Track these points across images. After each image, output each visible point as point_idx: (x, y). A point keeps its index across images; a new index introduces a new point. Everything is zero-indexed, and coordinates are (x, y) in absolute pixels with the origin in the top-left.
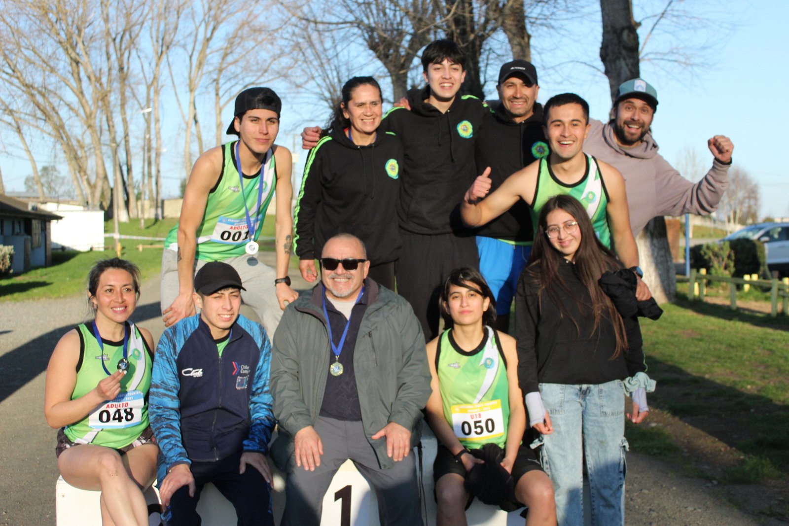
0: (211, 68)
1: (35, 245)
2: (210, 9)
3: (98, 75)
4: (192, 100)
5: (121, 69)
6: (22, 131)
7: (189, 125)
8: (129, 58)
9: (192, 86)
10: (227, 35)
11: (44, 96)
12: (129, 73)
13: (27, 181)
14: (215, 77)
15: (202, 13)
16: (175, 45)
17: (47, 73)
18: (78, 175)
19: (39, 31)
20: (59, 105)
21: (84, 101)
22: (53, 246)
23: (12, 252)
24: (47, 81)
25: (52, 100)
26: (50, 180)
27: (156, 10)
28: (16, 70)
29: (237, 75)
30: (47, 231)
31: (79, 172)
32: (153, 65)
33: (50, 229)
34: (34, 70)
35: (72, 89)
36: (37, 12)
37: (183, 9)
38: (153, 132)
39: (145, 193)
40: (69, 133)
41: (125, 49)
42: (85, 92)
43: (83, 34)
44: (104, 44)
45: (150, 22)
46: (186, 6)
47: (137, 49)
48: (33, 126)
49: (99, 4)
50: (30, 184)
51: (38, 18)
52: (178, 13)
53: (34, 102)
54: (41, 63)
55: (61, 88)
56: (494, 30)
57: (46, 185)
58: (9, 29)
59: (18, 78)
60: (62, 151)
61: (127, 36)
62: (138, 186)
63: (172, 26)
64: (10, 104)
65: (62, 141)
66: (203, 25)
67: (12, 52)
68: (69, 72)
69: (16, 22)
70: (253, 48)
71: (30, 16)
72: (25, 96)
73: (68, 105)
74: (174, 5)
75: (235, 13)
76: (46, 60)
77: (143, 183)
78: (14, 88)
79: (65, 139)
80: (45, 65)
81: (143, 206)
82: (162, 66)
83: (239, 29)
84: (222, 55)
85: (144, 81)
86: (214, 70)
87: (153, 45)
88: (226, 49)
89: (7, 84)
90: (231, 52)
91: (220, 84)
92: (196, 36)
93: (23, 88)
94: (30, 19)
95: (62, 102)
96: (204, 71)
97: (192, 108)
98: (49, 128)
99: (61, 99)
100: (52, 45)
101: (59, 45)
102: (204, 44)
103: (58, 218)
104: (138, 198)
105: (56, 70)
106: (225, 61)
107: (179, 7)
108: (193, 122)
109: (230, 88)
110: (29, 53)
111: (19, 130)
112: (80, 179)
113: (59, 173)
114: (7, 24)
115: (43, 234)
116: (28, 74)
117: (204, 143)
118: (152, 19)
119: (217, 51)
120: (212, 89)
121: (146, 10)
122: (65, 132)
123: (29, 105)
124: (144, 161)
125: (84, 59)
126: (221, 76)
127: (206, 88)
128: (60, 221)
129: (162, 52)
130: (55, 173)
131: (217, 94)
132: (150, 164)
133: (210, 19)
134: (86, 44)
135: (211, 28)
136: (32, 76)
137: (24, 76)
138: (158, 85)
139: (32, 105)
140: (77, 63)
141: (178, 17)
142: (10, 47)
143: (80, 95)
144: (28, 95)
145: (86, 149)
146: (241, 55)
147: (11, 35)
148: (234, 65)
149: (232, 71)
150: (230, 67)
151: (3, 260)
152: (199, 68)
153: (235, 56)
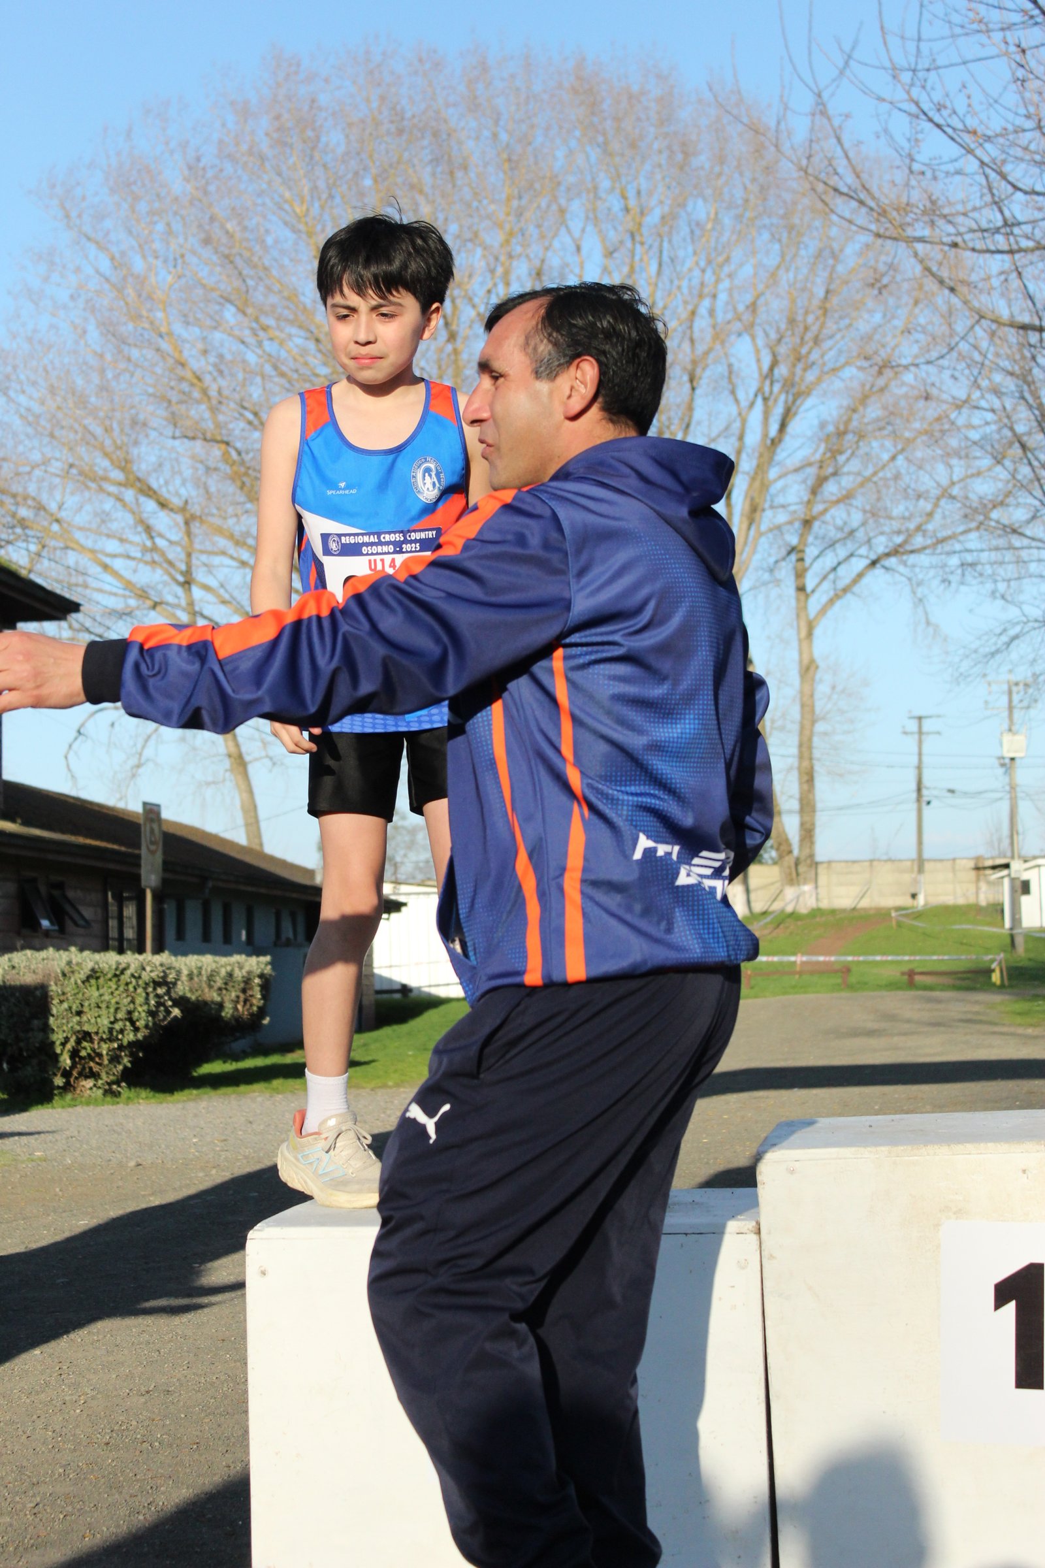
0: (782, 517)
2: (774, 363)
10: (823, 425)
14: (794, 541)
15: (756, 375)
22: (378, 987)
23: (268, 970)
29: (852, 532)
37: (706, 367)
46: (711, 356)
52: (691, 380)
66: (759, 401)
70: (893, 458)
74: (681, 356)
75: (843, 367)
83: (854, 410)
84: (810, 482)
86: (790, 523)
88: (822, 464)
90: (835, 474)
91: (808, 561)
92: (741, 438)
96: (763, 528)
102: (761, 455)
103: (394, 906)
106: (819, 498)
107: (694, 362)
109: (834, 569)
119: (797, 470)
120: (786, 571)
126: (810, 539)
127: (771, 571)
128: (394, 916)
131: (801, 589)
133: (777, 388)
135: (778, 411)
141: (693, 389)
146: (859, 479)
148: (842, 506)
149: (839, 522)
150: (833, 511)
151: (244, 991)
152: (751, 521)
153: (847, 482)
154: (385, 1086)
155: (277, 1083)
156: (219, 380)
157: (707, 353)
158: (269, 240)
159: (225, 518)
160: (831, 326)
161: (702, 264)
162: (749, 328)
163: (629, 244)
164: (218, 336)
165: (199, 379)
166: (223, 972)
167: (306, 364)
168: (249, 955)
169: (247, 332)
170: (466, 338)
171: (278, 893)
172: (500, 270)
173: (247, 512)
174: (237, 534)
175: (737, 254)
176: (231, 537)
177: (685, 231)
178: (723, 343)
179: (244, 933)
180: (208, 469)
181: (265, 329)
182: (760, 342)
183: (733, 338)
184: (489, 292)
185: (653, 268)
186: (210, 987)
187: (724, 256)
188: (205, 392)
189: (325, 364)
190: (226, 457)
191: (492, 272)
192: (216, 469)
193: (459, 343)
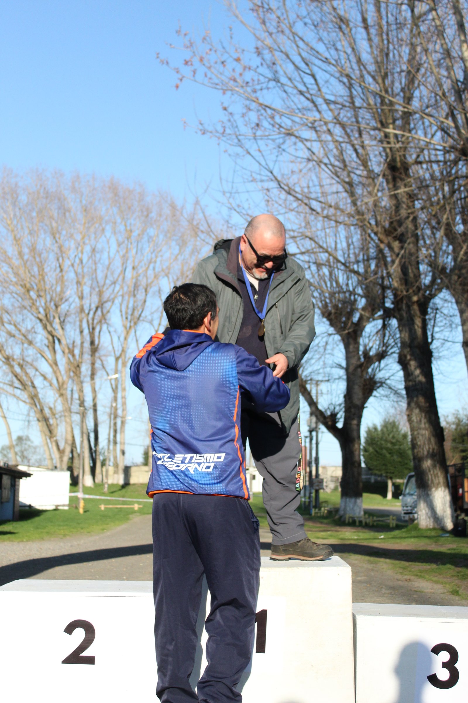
1: (4, 500)
3: (71, 346)
5: (92, 343)
8: (100, 332)
11: (21, 366)
12: (100, 347)
13: (3, 449)
16: (143, 320)
17: (26, 345)
18: (49, 441)
19: (20, 307)
20: (35, 376)
21: (58, 371)
22: (20, 504)
24: (26, 353)
25: (28, 371)
26: (23, 449)
27: (125, 289)
30: (17, 487)
31: (51, 438)
32: (122, 339)
33: (19, 485)
34: (14, 344)
35: (46, 360)
36: (21, 290)
37: (151, 287)
38: (119, 401)
39: (110, 460)
40: (42, 401)
41: (97, 323)
42: (59, 363)
43: (59, 309)
44: (78, 319)
45: (120, 299)
47: (108, 324)
48: (11, 394)
49: (74, 283)
50: (5, 452)
51: (19, 296)
52: (146, 290)
53: (12, 372)
54: (21, 337)
55: (37, 360)
56: (440, 290)
57: (20, 454)
60: (35, 419)
61: (99, 312)
62: (104, 453)
63: (140, 304)
65: (35, 409)
68: (45, 345)
71: (13, 294)
72: (5, 367)
73: (43, 375)
74: (143, 283)
76: (26, 334)
77: (109, 449)
79: (38, 407)
80: (24, 338)
81: (107, 471)
82: (129, 340)
85: (113, 354)
87: (122, 320)
93: (3, 359)
94: (14, 297)
95: (37, 373)
98: (24, 396)
99: (37, 370)
100: (31, 320)
101: (38, 321)
103: (27, 475)
104: (103, 464)
105: (34, 343)
107: (147, 285)
110: (11, 328)
112: (50, 445)
113: (32, 442)
115: (13, 490)
116: (9, 348)
118: (123, 296)
121: (118, 287)
122: (39, 400)
123: (8, 375)
124: (110, 427)
125: (59, 332)
128: (28, 478)
129: (130, 327)
130: (29, 443)
132: (115, 431)
134: (62, 319)
136: (12, 349)
137: (5, 348)
138: (125, 357)
139: (10, 375)
140: (53, 336)
141: (146, 295)
143: (54, 366)
144: (7, 366)
145: (57, 416)
154: (22, 541)
157: (152, 282)
161: (152, 250)
162: (167, 275)
163: (126, 242)
167: (8, 277)
170: (67, 272)
172: (80, 248)
175: (164, 248)
177: (146, 238)
178: (157, 279)
182: (171, 280)
183: (161, 278)
184: (76, 256)
185: (134, 251)
187: (159, 249)
189: (15, 277)
191: (77, 248)
193: (64, 273)
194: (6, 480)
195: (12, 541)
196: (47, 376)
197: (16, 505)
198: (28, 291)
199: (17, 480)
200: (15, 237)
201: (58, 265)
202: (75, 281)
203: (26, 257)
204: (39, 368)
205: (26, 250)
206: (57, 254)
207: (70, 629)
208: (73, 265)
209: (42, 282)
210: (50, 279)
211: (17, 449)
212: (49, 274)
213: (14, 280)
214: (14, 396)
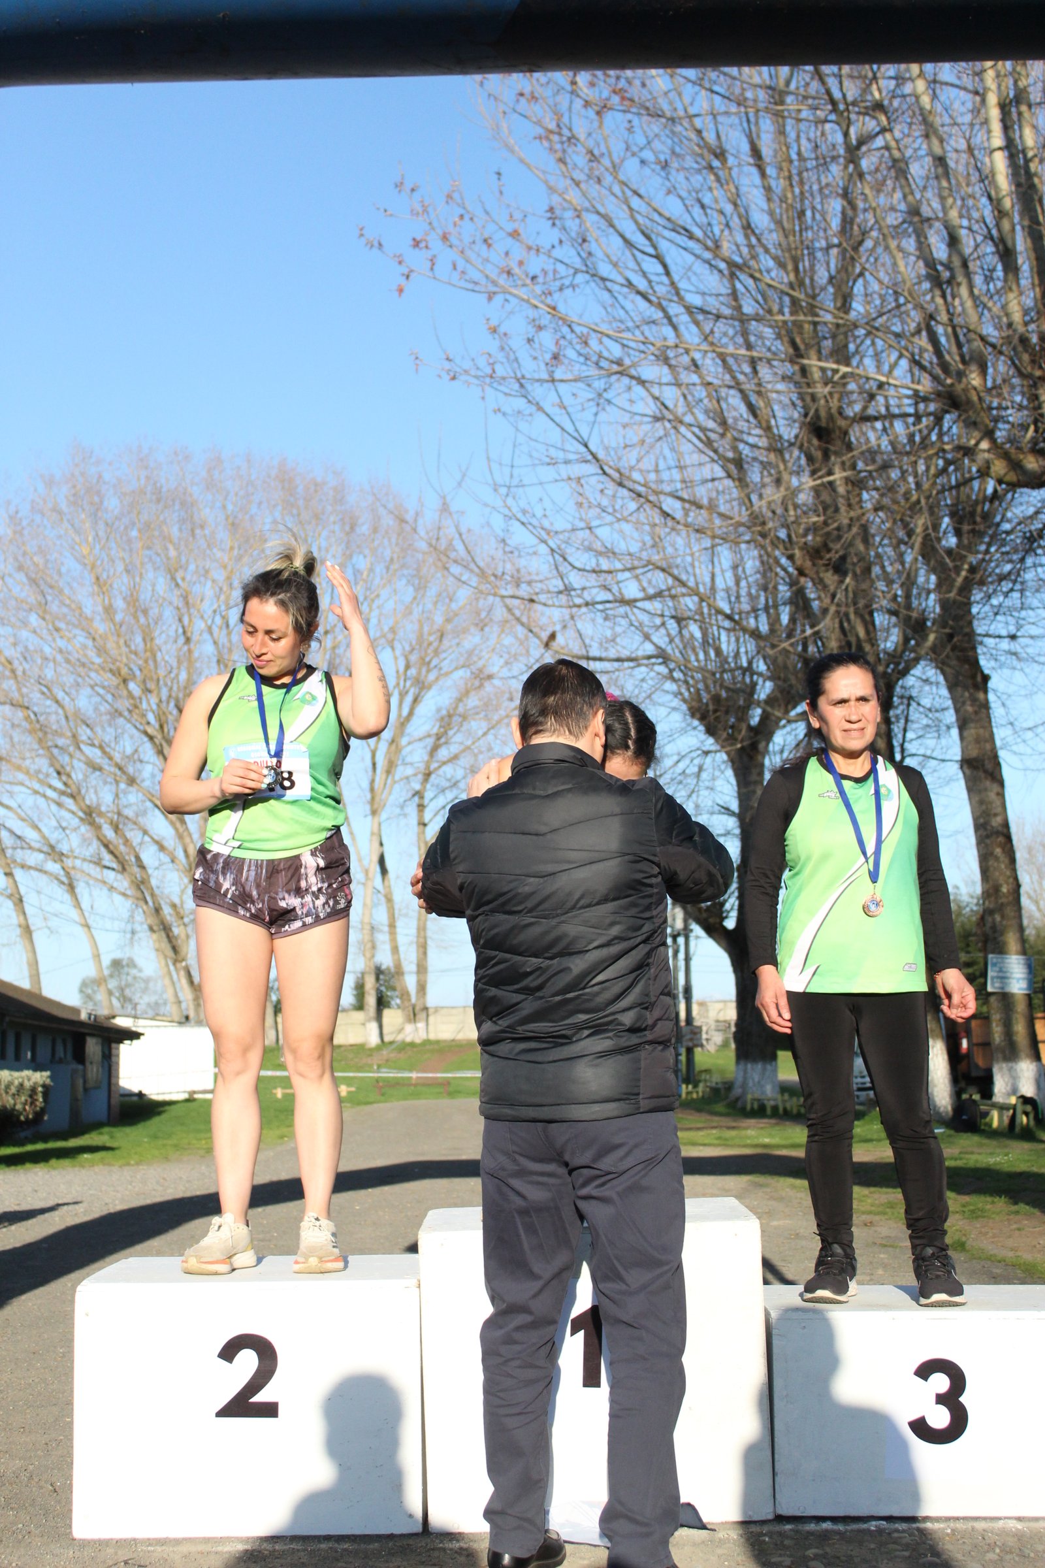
0: (409, 771)
1: (91, 1084)
2: (407, 667)
4: (376, 830)
6: (78, 890)
7: (370, 875)
9: (376, 806)
10: (439, 710)
11: (115, 826)
13: (84, 985)
14: (417, 787)
15: (396, 673)
17: (123, 786)
18: (172, 968)
19: (110, 714)
20: (141, 844)
21: (185, 834)
22: (122, 1092)
23: (48, 1081)
24: (123, 801)
25: (129, 835)
26: (123, 983)
28: (70, 782)
29: (457, 783)
30: (113, 1059)
31: (175, 962)
33: (118, 1056)
34: (101, 783)
36: (110, 680)
40: (157, 891)
48: (97, 880)
49: (214, 665)
50: (90, 991)
51: (108, 692)
53: (99, 839)
54: (113, 769)
55: (145, 813)
56: (915, 662)
57: (117, 994)
58: (60, 711)
59: (72, 796)
60: (145, 927)
64: (58, 842)
65: (145, 907)
67: (62, 749)
69: (73, 700)
70: (485, 734)
71: (97, 688)
72: (84, 829)
73: (157, 842)
75: (451, 672)
76: (122, 764)
78: (64, 813)
79: (150, 903)
80: (119, 773)
83: (460, 700)
84: (429, 748)
86: (415, 775)
88: (438, 737)
89: (54, 807)
90: (446, 743)
91: (426, 801)
93: (81, 814)
94: (98, 694)
95: (147, 838)
96: (397, 778)
97: (377, 844)
98: (123, 883)
99: (145, 832)
100: (132, 737)
101: (146, 739)
102: (397, 729)
103: (134, 1035)
106: (435, 758)
108: (378, 869)
110: (94, 754)
111: (71, 888)
112: (175, 976)
113: (140, 971)
114: (57, 702)
115: (106, 1064)
116: (92, 791)
117: (396, 907)
119: (420, 740)
120: (412, 809)
122: (151, 890)
123: (90, 844)
126: (428, 786)
127: (402, 807)
128: (135, 1042)
130: (134, 972)
131: (421, 820)
133: (408, 683)
135: (409, 699)
136: (96, 792)
137: (83, 791)
139: (95, 844)
142: (61, 742)
144: (88, 827)
145: (186, 920)
146: (462, 747)
147: (63, 721)
148: (450, 765)
149: (449, 776)
150: (444, 768)
151: (31, 1096)
152: (388, 772)
153: (454, 749)
154: (128, 1164)
155: (53, 1162)
156: (24, 663)
158: (64, 570)
159: (24, 759)
160: (446, 643)
164: (24, 634)
165: (10, 663)
166: (16, 1083)
167: (85, 655)
168: (35, 1070)
169: (45, 631)
170: (198, 643)
171: (54, 1025)
172: (222, 597)
173: (38, 756)
174: (32, 771)
175: (384, 593)
176: (27, 773)
179: (29, 1054)
180: (13, 725)
181: (57, 630)
182: (398, 652)
184: (215, 611)
186: (7, 1093)
188: (13, 671)
189: (99, 656)
190: (27, 718)
192: (19, 726)
193: (192, 645)
194: (93, 1047)
195: (109, 1165)
196: (166, 844)
197: (113, 1095)
198: (125, 681)
199: (114, 1045)
200: (98, 579)
201: (180, 630)
202: (215, 659)
203: (118, 617)
204: (148, 827)
205: (119, 604)
206: (178, 608)
207: (229, 1352)
208: (210, 630)
209: (151, 663)
210: (167, 658)
211: (112, 984)
212: (164, 648)
213: (98, 660)
214: (104, 882)
